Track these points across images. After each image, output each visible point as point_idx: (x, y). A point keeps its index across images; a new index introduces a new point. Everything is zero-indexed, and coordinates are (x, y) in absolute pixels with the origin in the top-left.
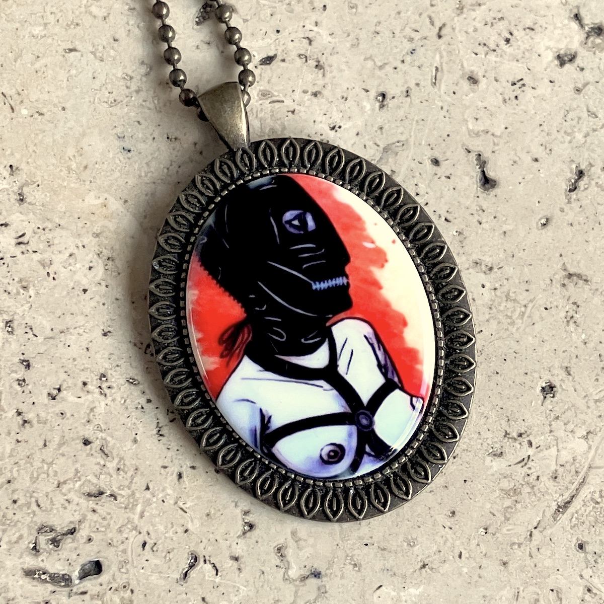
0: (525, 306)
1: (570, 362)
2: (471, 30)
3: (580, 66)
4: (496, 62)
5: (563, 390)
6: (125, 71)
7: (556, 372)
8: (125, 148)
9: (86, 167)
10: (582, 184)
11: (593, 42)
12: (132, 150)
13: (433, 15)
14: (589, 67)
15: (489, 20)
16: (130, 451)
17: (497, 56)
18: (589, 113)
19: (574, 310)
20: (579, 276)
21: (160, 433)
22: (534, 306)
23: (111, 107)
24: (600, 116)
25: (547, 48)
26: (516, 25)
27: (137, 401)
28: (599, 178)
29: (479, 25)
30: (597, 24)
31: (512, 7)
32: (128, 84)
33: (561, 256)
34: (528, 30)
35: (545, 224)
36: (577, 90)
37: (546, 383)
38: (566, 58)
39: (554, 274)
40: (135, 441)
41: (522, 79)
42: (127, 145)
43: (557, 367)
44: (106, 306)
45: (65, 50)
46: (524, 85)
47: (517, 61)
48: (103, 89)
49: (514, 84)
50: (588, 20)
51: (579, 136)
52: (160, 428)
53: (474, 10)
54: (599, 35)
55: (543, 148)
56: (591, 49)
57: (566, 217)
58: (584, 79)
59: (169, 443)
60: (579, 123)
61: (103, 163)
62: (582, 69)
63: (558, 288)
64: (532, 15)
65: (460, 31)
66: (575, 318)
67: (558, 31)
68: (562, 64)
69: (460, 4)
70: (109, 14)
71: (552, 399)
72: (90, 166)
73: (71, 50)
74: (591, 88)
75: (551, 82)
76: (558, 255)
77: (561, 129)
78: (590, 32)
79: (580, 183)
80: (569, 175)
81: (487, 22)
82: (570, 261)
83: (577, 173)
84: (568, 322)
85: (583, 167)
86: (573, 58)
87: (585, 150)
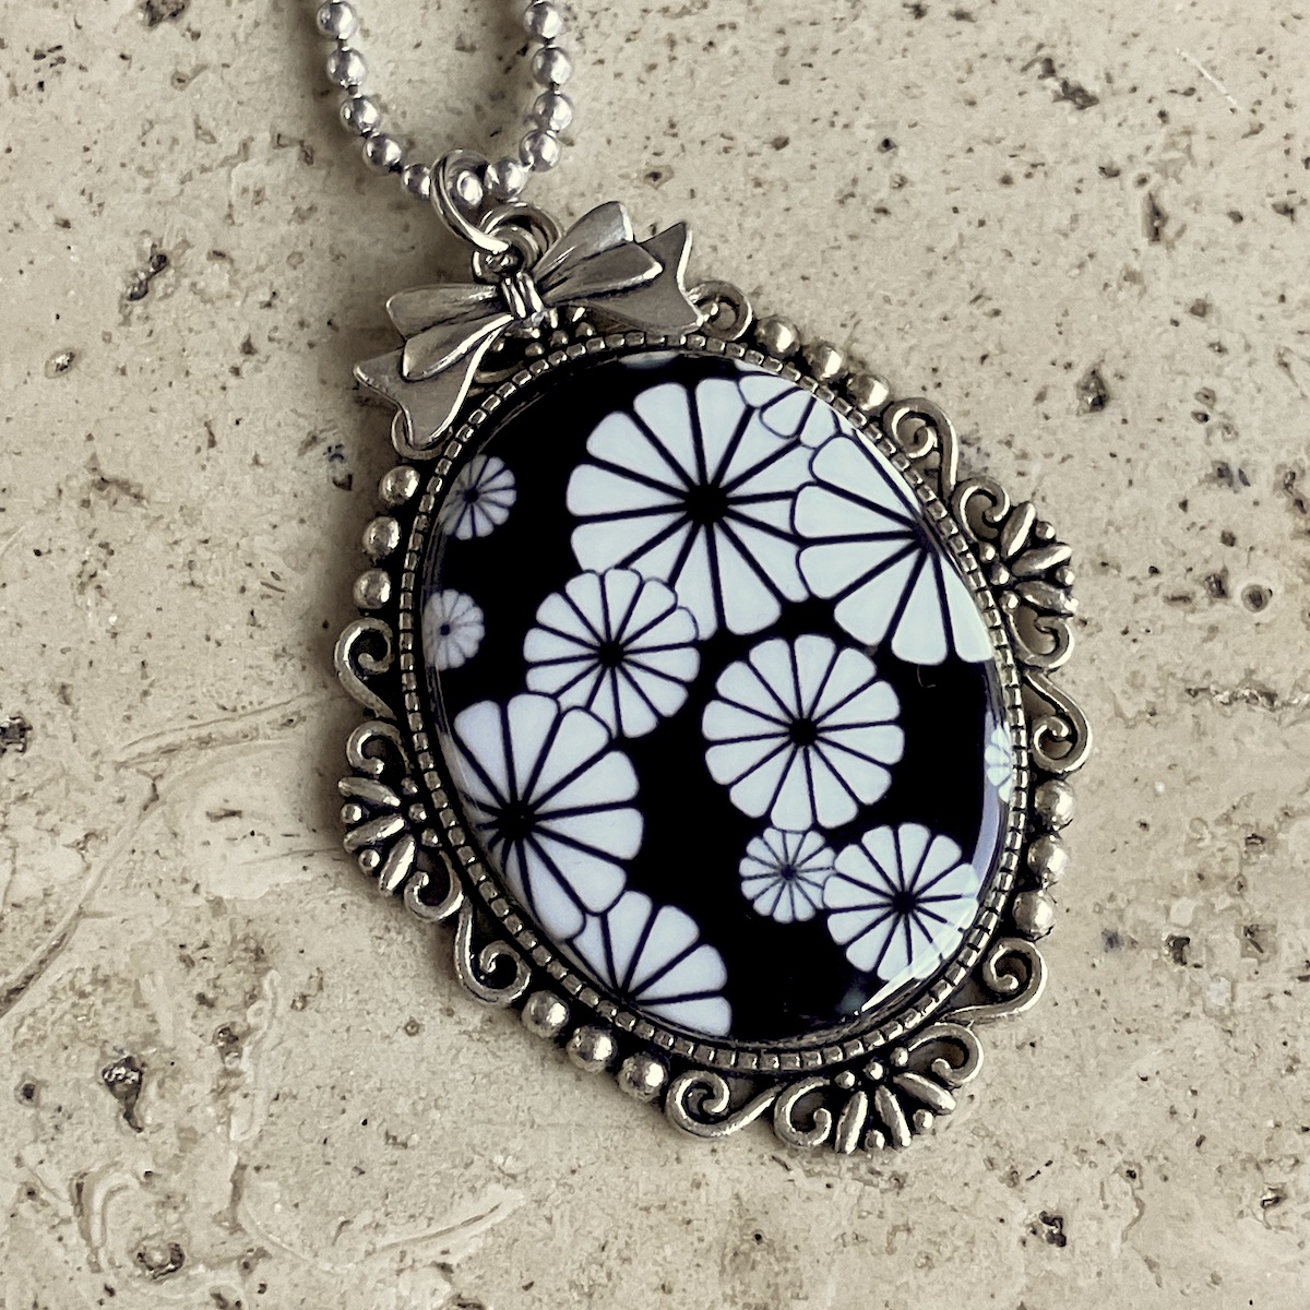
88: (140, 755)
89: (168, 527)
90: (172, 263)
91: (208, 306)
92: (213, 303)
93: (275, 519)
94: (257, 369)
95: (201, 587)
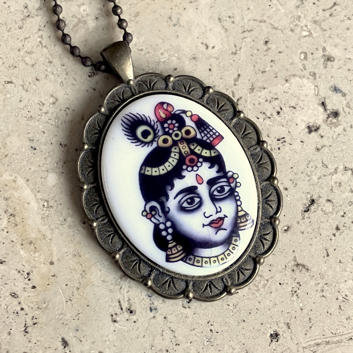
0: (267, 280)
1: (290, 320)
2: (256, 103)
3: (321, 135)
4: (269, 125)
5: (284, 337)
6: (40, 99)
7: (281, 325)
8: (33, 147)
9: (6, 156)
10: (312, 208)
11: (331, 121)
12: (37, 149)
13: (235, 91)
14: (327, 136)
15: (269, 98)
16: (6, 340)
17: (271, 121)
18: (323, 165)
19: (297, 287)
20: (304, 266)
21: (26, 331)
22: (273, 281)
23: (28, 120)
24: (329, 167)
25: (302, 121)
26: (285, 104)
27: (15, 308)
28: (324, 206)
29: (262, 101)
30: (334, 110)
31: (284, 92)
32: (41, 108)
33: (294, 251)
34: (291, 108)
35: (286, 230)
36: (318, 149)
37: (274, 332)
38: (313, 129)
39: (288, 263)
40: (9, 333)
41: (284, 138)
42: (34, 145)
43: (282, 322)
44: (5, 245)
45: (5, 82)
46: (285, 142)
47: (283, 126)
48: (25, 109)
49: (279, 140)
50: (329, 107)
51: (315, 178)
52: (27, 327)
53: (260, 91)
54: (335, 117)
55: (292, 182)
56: (329, 125)
57: (300, 228)
58: (322, 143)
59: (30, 338)
60: (315, 170)
61: (18, 154)
62: (322, 137)
63: (289, 272)
64: (296, 99)
65: (250, 103)
66: (297, 292)
67: (310, 111)
68: (310, 131)
69: (252, 87)
70: (36, 63)
71: (276, 342)
72: (9, 155)
73: (9, 82)
74: (326, 149)
75: (302, 142)
76: (292, 251)
77: (304, 172)
78: (330, 114)
79: (311, 207)
80: (306, 201)
81: (267, 99)
82: (299, 256)
83: (311, 201)
84: (293, 294)
85: (314, 197)
86: (317, 129)
87: (317, 187)
88: (309, 345)
89: (316, 279)
90: (316, 202)
91: (326, 215)
92: (327, 214)
93: (346, 279)
94: (340, 235)
95: (325, 297)
